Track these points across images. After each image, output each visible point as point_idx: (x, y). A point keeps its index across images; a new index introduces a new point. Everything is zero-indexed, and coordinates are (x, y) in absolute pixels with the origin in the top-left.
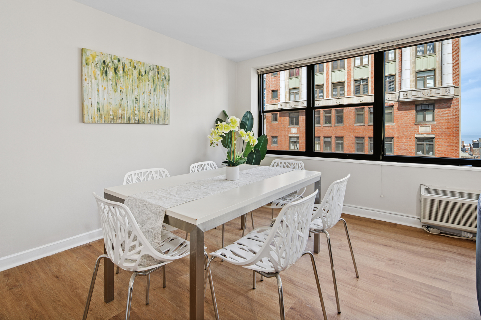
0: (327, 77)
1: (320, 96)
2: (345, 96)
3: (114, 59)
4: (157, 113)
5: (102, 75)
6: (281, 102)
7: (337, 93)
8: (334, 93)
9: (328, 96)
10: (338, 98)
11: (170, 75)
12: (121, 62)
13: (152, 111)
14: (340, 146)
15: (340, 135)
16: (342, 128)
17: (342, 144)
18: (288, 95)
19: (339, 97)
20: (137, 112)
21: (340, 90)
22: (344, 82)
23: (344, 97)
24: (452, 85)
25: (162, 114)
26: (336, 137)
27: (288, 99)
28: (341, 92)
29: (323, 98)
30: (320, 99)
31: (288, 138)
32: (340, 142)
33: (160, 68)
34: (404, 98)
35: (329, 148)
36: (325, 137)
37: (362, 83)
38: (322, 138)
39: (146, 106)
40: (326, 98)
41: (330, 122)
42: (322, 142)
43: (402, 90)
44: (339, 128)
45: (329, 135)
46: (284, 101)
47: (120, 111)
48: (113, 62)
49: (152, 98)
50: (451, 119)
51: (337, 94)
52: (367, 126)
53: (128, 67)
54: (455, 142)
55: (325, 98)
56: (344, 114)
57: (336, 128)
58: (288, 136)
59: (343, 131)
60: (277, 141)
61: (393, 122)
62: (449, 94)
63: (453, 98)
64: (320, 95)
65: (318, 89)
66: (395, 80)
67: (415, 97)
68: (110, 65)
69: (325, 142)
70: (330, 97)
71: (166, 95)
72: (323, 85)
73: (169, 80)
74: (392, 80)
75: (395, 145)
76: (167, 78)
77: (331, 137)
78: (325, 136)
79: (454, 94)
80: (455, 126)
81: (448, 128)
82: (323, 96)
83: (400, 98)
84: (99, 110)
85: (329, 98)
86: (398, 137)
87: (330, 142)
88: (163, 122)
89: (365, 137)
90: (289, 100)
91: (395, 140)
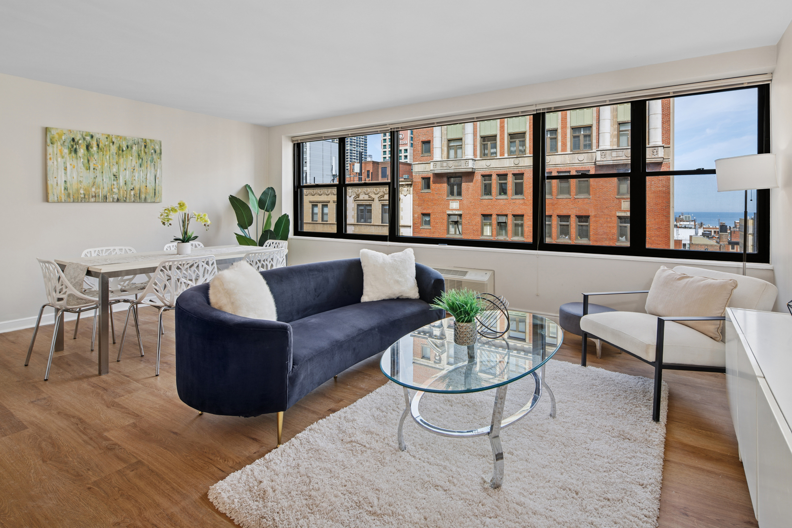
0: (502, 125)
1: (492, 153)
2: (525, 154)
3: (86, 136)
4: (143, 190)
5: (70, 153)
6: (435, 159)
7: (515, 148)
8: (512, 149)
9: (502, 154)
10: (516, 156)
11: (162, 148)
12: (95, 139)
13: (137, 187)
14: (520, 228)
15: (519, 213)
16: (522, 202)
17: (522, 225)
18: (445, 149)
19: (518, 155)
20: (115, 190)
21: (520, 145)
22: (525, 133)
23: (524, 156)
24: (660, 144)
25: (151, 192)
26: (514, 216)
27: (446, 156)
28: (521, 148)
29: (496, 156)
30: (492, 157)
31: (446, 217)
32: (519, 222)
33: (148, 141)
34: (602, 159)
35: (504, 231)
36: (498, 215)
37: (549, 136)
38: (494, 217)
39: (129, 183)
40: (500, 156)
41: (505, 193)
42: (494, 222)
43: (601, 148)
44: (517, 201)
45: (504, 213)
46: (439, 159)
47: (93, 190)
48: (84, 139)
49: (136, 175)
50: (660, 191)
51: (515, 151)
52: (555, 199)
53: (103, 142)
54: (665, 223)
55: (498, 157)
56: (525, 181)
57: (514, 201)
58: (446, 213)
59: (524, 207)
60: (429, 221)
61: (590, 195)
62: (656, 156)
63: (662, 163)
64: (492, 151)
65: (489, 143)
66: (592, 133)
67: (616, 159)
68: (80, 142)
69: (499, 223)
70: (506, 156)
71: (156, 171)
72: (496, 136)
73: (161, 153)
74: (588, 133)
75: (592, 228)
76: (158, 151)
77: (506, 215)
78: (499, 213)
79: (663, 156)
80: (664, 201)
81: (657, 204)
82: (496, 153)
83: (597, 160)
84: (66, 189)
85: (504, 156)
86: (595, 216)
87: (505, 222)
88: (153, 200)
89: (553, 215)
90: (448, 157)
91: (592, 219)
